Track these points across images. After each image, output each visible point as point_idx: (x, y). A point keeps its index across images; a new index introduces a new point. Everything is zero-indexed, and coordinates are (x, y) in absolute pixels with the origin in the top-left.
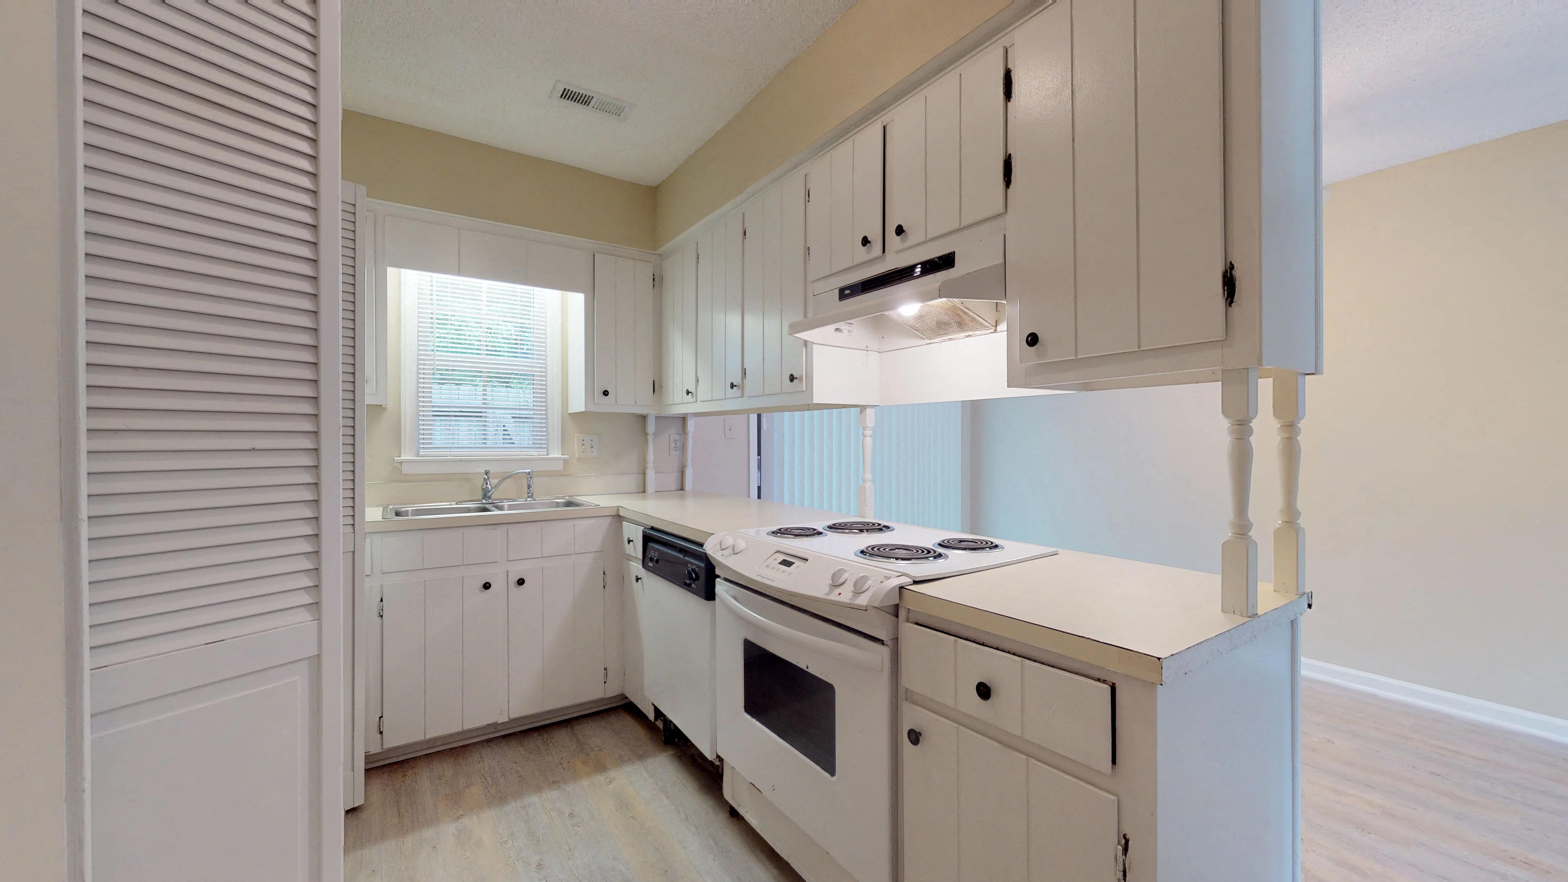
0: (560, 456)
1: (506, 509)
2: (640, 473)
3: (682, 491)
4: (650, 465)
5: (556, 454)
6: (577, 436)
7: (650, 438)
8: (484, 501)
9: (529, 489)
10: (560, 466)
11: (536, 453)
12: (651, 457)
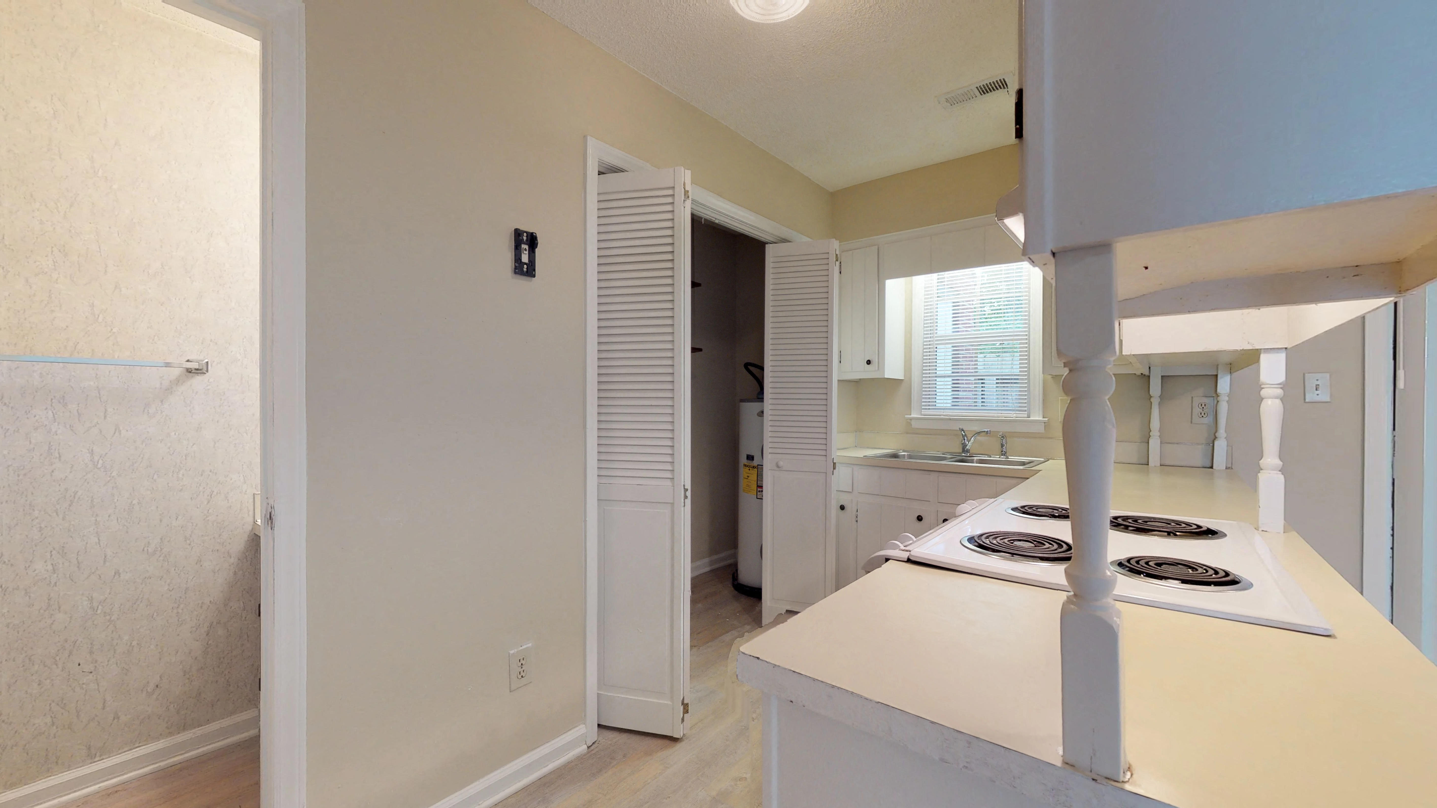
0: (1041, 418)
1: (975, 462)
2: (1143, 442)
3: (1211, 469)
4: (1155, 433)
5: (1037, 416)
6: (1061, 399)
7: (1155, 402)
8: (963, 454)
9: (1002, 447)
10: (1041, 429)
11: (1015, 415)
12: (1155, 423)
